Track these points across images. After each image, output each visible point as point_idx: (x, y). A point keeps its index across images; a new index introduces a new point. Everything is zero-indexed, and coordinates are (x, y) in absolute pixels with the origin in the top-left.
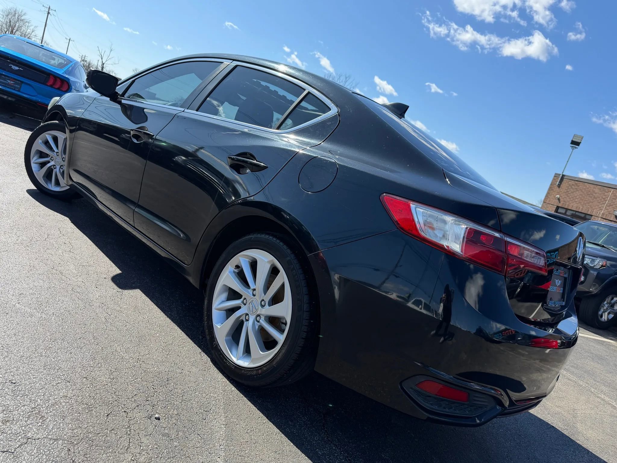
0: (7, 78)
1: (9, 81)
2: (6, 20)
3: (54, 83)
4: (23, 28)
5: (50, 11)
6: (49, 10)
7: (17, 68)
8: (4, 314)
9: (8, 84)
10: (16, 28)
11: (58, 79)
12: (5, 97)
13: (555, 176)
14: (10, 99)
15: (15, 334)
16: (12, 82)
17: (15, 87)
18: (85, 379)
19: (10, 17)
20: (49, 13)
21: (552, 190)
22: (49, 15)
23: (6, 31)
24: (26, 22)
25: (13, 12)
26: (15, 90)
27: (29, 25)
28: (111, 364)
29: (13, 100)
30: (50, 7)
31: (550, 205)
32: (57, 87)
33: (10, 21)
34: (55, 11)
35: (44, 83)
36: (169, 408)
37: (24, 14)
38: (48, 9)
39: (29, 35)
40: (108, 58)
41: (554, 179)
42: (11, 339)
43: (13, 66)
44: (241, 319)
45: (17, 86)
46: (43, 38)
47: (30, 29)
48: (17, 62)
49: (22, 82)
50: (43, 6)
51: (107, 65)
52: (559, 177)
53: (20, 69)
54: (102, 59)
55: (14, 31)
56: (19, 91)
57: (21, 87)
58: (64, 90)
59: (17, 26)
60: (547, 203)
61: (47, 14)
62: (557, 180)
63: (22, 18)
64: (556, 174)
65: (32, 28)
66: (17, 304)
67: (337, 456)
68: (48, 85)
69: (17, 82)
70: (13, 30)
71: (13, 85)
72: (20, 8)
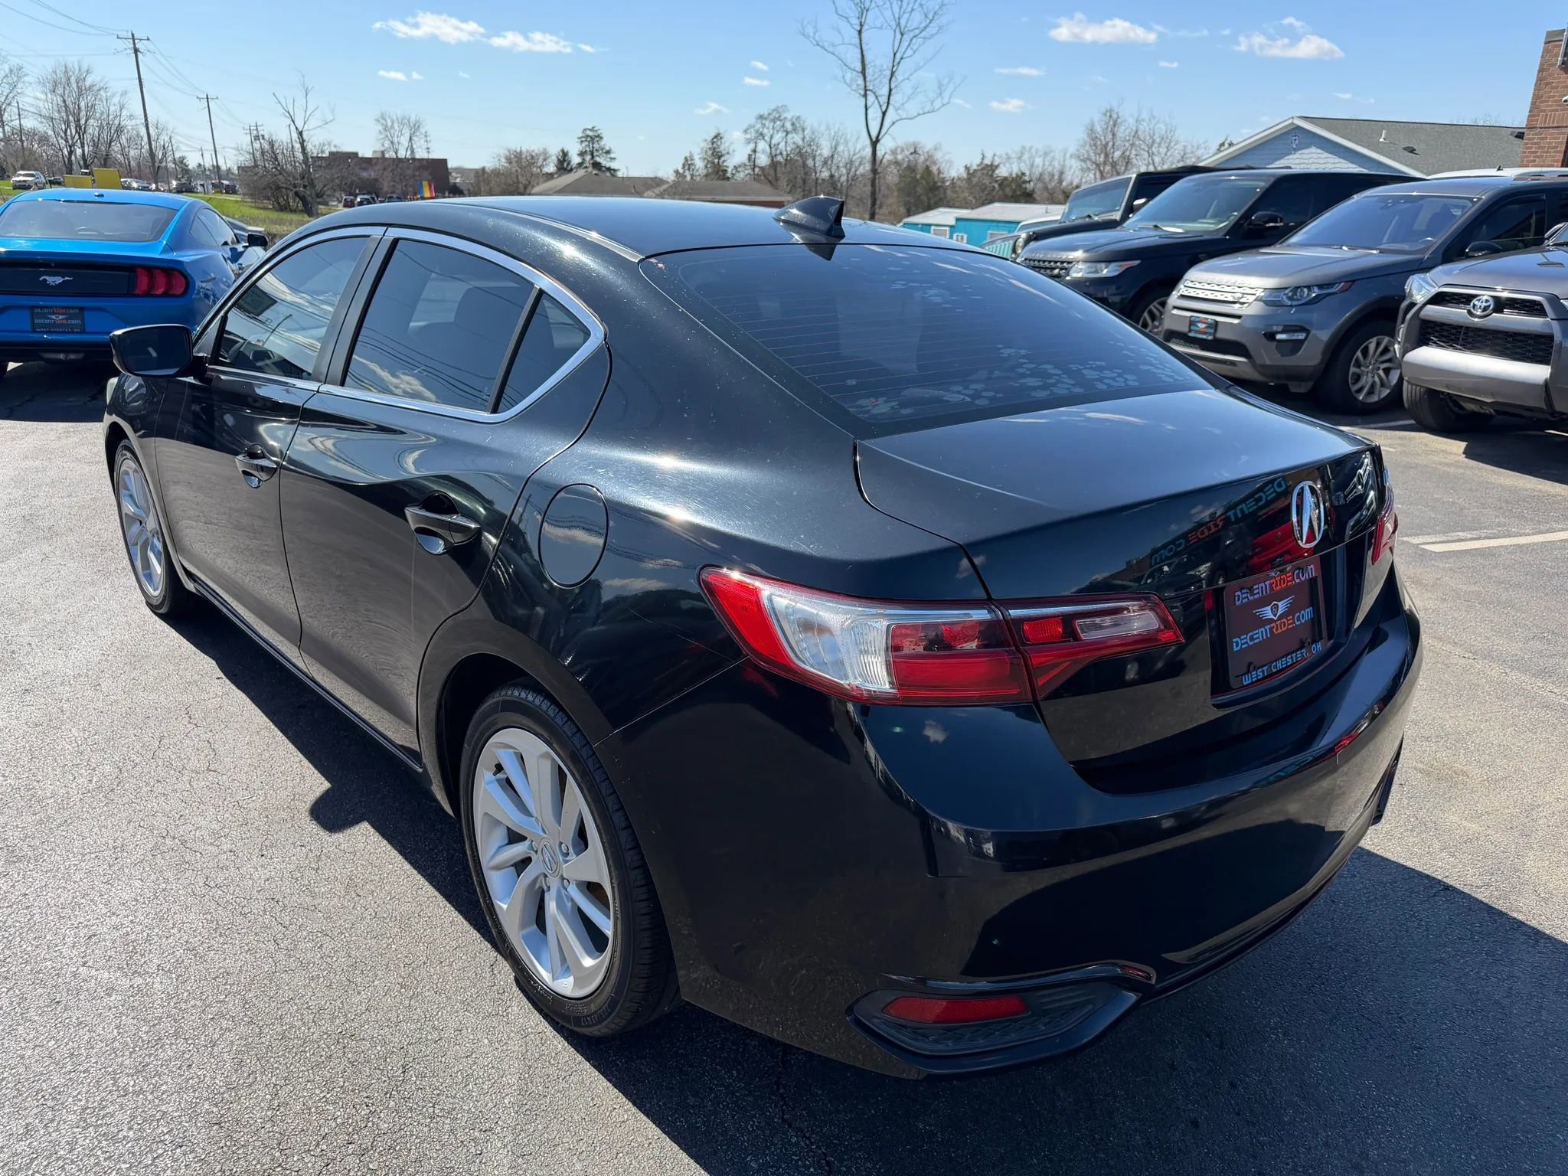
0: (46, 311)
1: (54, 317)
2: (55, 102)
3: (152, 285)
4: (99, 108)
5: (137, 46)
6: (134, 44)
7: (59, 280)
8: (50, 1006)
9: (55, 325)
10: (83, 114)
11: (156, 272)
12: (62, 356)
13: (1547, 43)
14: (72, 356)
15: (72, 1054)
16: (61, 317)
17: (73, 326)
18: (215, 1127)
19: (60, 91)
20: (136, 51)
21: (1547, 84)
22: (140, 55)
23: (66, 130)
24: (99, 90)
25: (62, 76)
26: (73, 332)
27: (109, 94)
28: (277, 1068)
29: (80, 356)
30: (133, 35)
31: (1551, 130)
32: (160, 291)
33: (64, 101)
34: (148, 39)
35: (130, 294)
36: (397, 1149)
37: (88, 72)
38: (131, 41)
39: (117, 122)
40: (308, 114)
41: (1546, 51)
42: (64, 1070)
43: (47, 278)
44: (537, 886)
45: (74, 322)
46: (146, 120)
47: (115, 105)
48: (53, 265)
49: (82, 309)
50: (118, 38)
51: (311, 132)
52: (1561, 40)
53: (67, 278)
54: (293, 122)
55: (83, 122)
56: (83, 332)
57: (83, 322)
58: (178, 293)
59: (83, 108)
60: (1541, 128)
61: (134, 55)
62: (1556, 50)
63: (88, 83)
64: (1549, 34)
65: (116, 100)
66: (81, 968)
67: (797, 1161)
68: (138, 296)
69: (71, 311)
70: (79, 120)
71: (65, 322)
72: (72, 61)
